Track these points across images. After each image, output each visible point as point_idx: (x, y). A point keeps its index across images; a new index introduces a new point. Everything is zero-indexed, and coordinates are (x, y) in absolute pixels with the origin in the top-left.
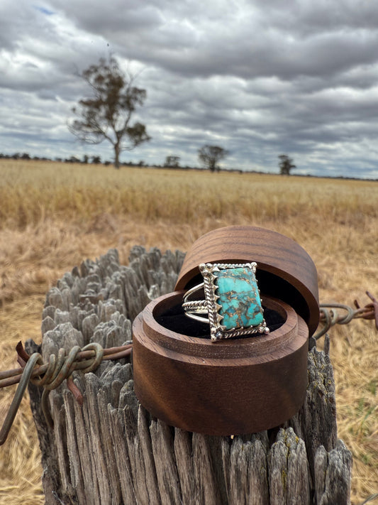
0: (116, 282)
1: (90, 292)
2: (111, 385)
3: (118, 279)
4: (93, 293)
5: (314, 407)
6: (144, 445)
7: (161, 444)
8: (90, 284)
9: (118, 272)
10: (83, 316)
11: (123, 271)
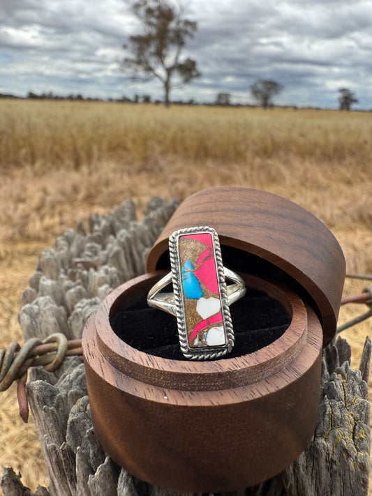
1: (87, 256)
2: (67, 395)
3: (123, 240)
4: (90, 256)
8: (89, 245)
9: (125, 231)
11: (132, 229)
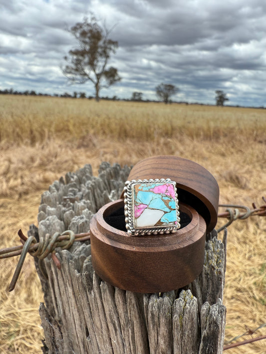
0: (88, 188)
1: (70, 195)
2: (79, 258)
3: (90, 186)
4: (72, 195)
5: (209, 276)
6: (97, 296)
7: (107, 296)
8: (70, 189)
9: (90, 181)
10: (65, 212)
11: (93, 180)
